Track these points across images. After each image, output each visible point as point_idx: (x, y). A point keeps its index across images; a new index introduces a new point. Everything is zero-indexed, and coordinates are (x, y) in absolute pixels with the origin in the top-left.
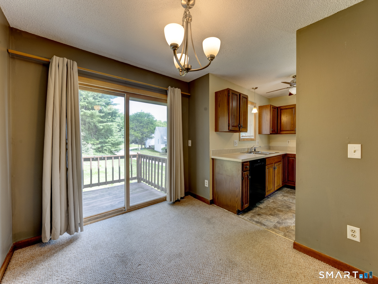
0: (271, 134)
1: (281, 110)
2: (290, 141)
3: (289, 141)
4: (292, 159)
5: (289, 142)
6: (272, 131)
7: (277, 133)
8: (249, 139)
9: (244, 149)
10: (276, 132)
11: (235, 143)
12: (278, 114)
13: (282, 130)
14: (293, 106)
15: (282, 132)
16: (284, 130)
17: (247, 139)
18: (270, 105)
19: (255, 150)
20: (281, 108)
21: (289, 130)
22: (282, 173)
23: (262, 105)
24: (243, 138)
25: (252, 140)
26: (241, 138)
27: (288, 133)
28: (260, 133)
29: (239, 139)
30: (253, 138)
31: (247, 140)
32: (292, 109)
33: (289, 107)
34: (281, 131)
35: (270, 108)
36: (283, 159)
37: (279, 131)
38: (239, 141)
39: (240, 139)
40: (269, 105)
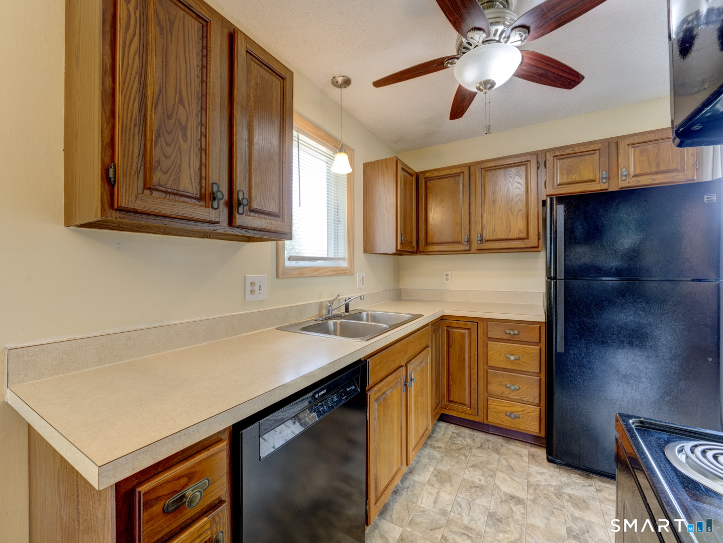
0: (399, 253)
1: (427, 180)
2: (450, 275)
3: (447, 275)
4: (460, 333)
5: (449, 277)
6: (402, 243)
7: (417, 251)
8: (324, 268)
9: (301, 309)
10: (414, 247)
11: (249, 288)
12: (420, 192)
13: (429, 240)
14: (459, 171)
15: (431, 248)
16: (435, 241)
17: (318, 269)
18: (395, 158)
19: (347, 310)
20: (428, 175)
21: (450, 240)
22: (432, 384)
23: (373, 160)
24: (293, 264)
25: (338, 272)
26: (288, 264)
27: (446, 249)
28: (368, 249)
29: (277, 270)
30: (344, 264)
31: (316, 273)
32: (457, 178)
33: (448, 172)
34: (427, 244)
35: (395, 168)
36: (434, 336)
37: (422, 243)
38: (277, 277)
39: (280, 272)
40: (392, 158)
